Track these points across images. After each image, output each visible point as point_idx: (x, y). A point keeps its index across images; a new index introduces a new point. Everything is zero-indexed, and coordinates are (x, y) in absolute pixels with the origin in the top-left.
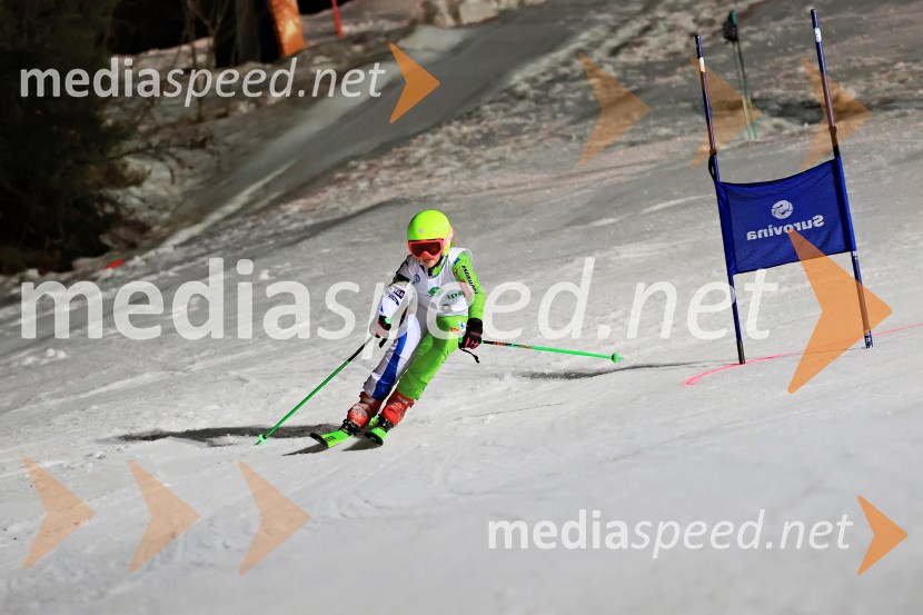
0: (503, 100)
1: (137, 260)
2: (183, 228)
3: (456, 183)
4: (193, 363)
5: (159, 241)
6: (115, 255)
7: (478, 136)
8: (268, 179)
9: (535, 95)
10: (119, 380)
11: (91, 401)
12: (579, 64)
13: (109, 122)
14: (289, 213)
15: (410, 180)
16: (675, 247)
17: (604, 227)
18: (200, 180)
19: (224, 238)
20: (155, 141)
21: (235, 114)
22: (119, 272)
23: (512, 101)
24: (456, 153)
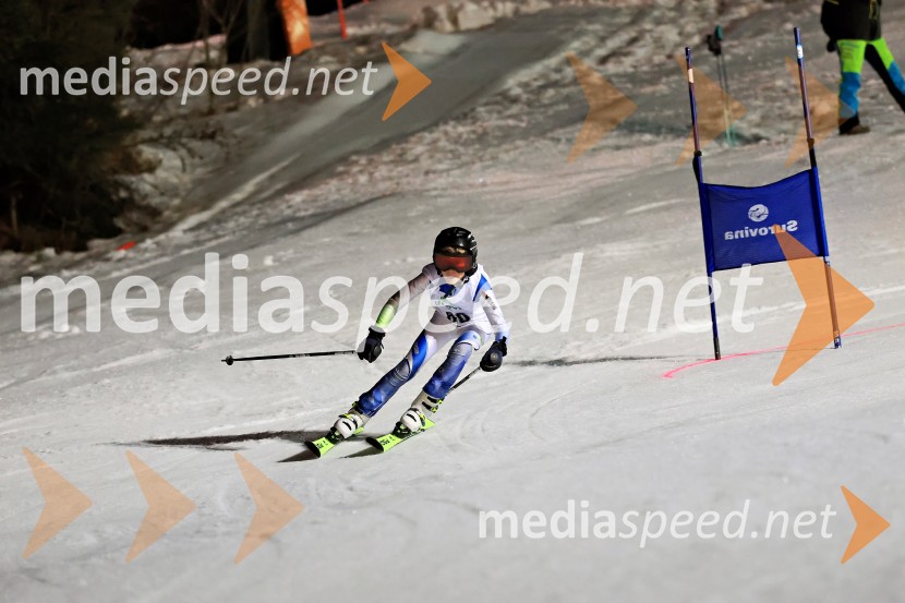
0: (496, 103)
1: (149, 243)
2: (192, 213)
3: (451, 179)
4: (200, 342)
5: (169, 226)
6: (128, 237)
7: (473, 136)
8: (274, 170)
9: (528, 99)
10: (130, 355)
11: (104, 374)
12: (569, 72)
13: (125, 113)
14: (291, 203)
15: (407, 176)
16: (657, 247)
17: (591, 226)
18: (210, 169)
19: (231, 224)
20: (168, 131)
21: (243, 109)
22: (131, 254)
23: (506, 103)
24: (451, 151)
